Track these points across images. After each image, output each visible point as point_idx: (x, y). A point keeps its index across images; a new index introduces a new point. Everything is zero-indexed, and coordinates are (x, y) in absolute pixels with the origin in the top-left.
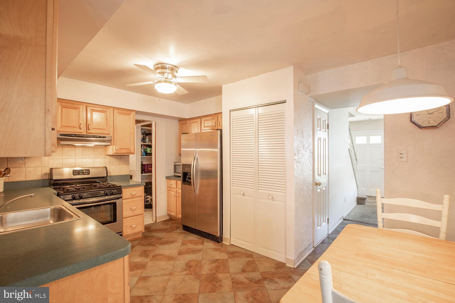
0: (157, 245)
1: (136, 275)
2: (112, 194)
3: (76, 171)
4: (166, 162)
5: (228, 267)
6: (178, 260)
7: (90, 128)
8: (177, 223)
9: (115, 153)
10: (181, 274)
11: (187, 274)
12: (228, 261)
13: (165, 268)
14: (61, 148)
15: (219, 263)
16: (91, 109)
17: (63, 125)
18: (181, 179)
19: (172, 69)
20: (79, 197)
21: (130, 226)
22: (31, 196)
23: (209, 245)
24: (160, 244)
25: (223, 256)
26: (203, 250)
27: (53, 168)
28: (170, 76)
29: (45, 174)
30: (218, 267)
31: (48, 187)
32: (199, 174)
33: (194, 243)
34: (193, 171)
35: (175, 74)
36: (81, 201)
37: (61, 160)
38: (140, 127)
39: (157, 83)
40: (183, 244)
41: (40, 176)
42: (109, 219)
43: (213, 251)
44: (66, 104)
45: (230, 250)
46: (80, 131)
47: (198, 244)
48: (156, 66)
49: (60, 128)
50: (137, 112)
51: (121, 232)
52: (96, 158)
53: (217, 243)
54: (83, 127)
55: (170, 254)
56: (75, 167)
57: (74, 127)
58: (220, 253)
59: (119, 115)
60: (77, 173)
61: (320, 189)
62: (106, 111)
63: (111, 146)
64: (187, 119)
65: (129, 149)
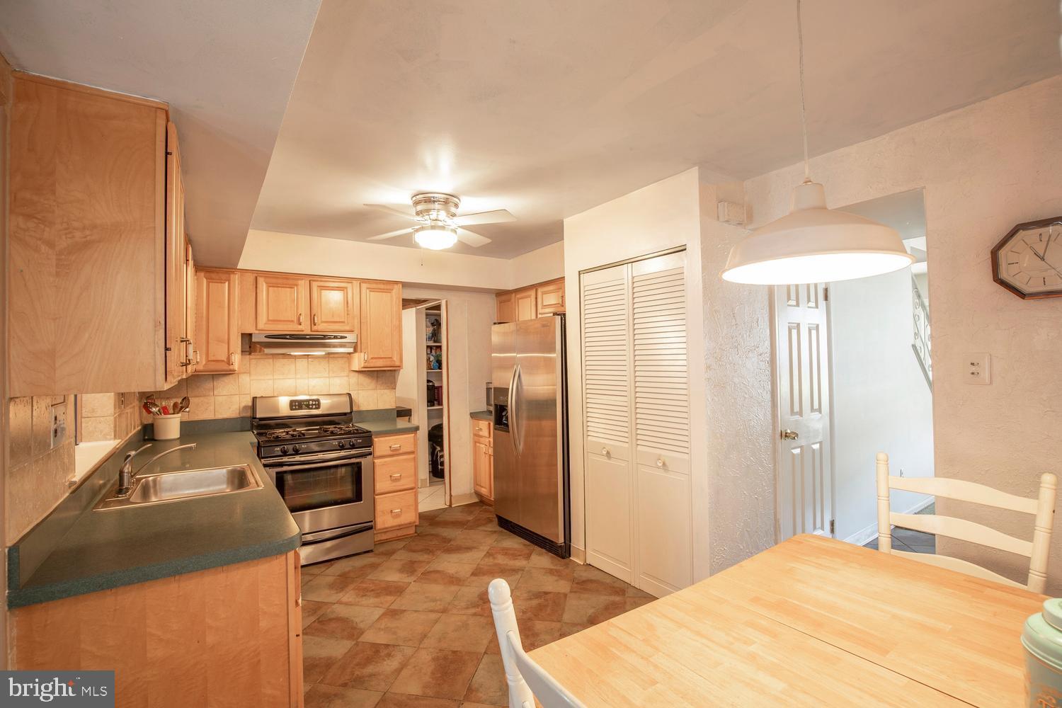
0: (439, 552)
1: (381, 605)
2: (353, 447)
3: (295, 401)
4: (469, 382)
5: (564, 609)
6: (467, 586)
7: (316, 321)
8: (491, 512)
9: (364, 367)
10: (463, 612)
11: (475, 614)
12: (568, 599)
13: (438, 598)
14: (271, 360)
15: (547, 600)
16: (318, 286)
17: (270, 318)
18: (493, 417)
19: (446, 202)
20: (294, 450)
21: (389, 511)
22: (191, 448)
23: (542, 560)
24: (444, 551)
25: (562, 586)
26: (523, 570)
27: (256, 397)
28: (443, 215)
29: (245, 407)
30: (540, 608)
31: (250, 431)
32: (524, 407)
33: (513, 555)
34: (511, 401)
35: (453, 210)
36: (298, 458)
37: (271, 382)
38: (424, 311)
39: (417, 230)
40: (489, 554)
41: (238, 411)
42: (349, 494)
43: (544, 575)
44: (274, 281)
45: (581, 576)
46: (300, 327)
47: (519, 557)
48: (414, 198)
49: (266, 324)
50: (405, 285)
51: (372, 521)
52: (332, 377)
53: (559, 559)
54: (305, 320)
55: (456, 573)
56: (296, 395)
57: (289, 321)
58: (557, 581)
59: (370, 295)
60: (298, 405)
61: (801, 447)
62: (346, 288)
63: (356, 355)
64: (509, 291)
65: (391, 358)
